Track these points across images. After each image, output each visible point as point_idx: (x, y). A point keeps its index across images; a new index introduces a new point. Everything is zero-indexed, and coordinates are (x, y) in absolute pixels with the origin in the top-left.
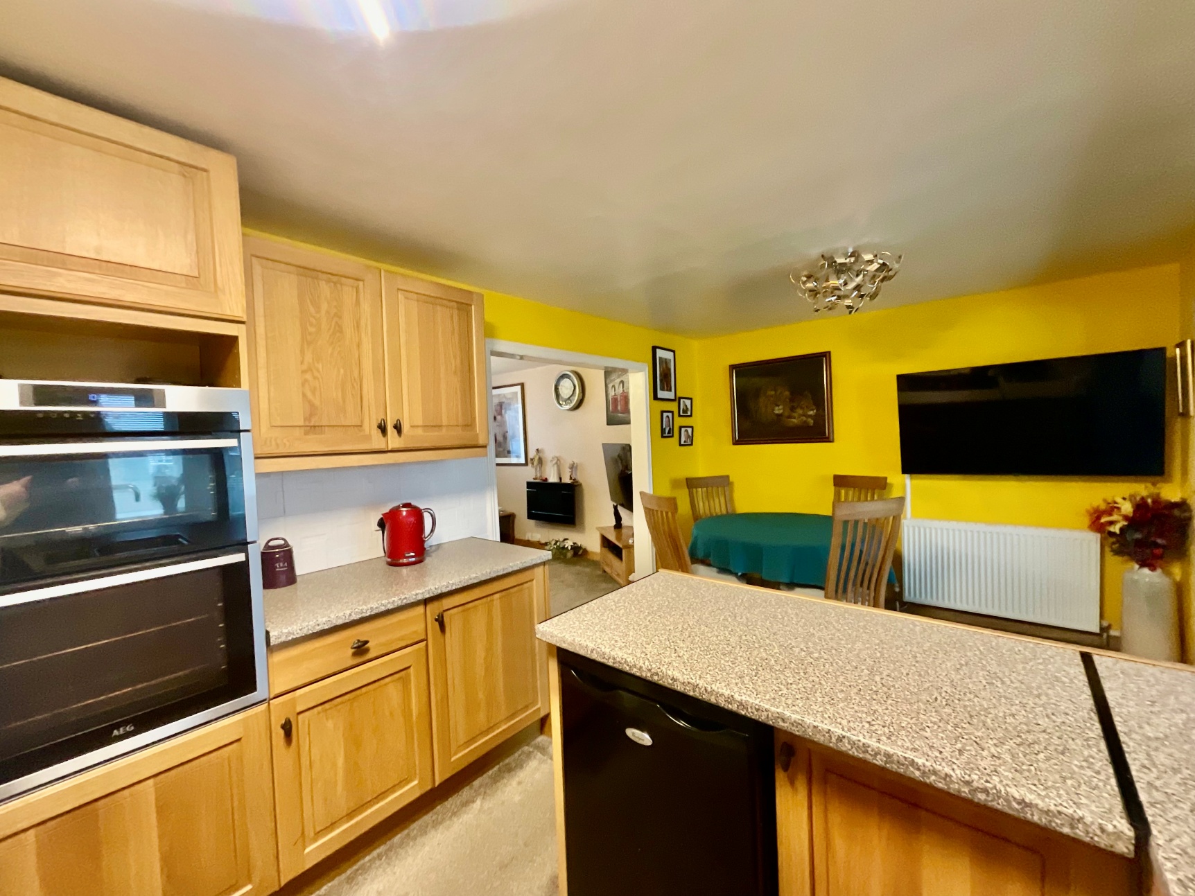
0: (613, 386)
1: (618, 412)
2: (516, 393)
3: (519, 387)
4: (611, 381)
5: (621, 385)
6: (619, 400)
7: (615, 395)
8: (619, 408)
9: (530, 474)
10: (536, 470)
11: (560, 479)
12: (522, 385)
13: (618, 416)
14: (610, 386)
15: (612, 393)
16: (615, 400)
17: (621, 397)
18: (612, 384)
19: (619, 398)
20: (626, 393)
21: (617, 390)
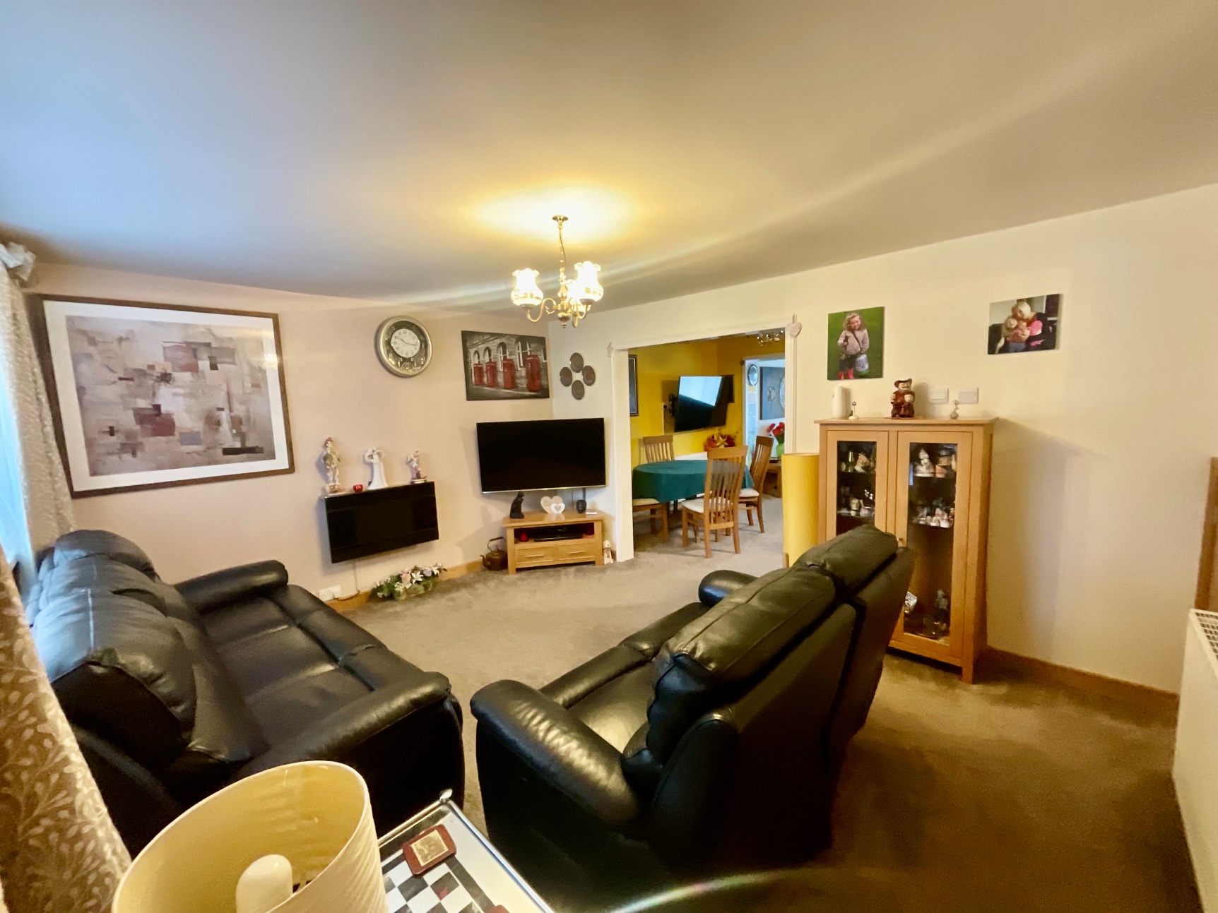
0: (477, 352)
1: (482, 384)
3: (269, 322)
4: (474, 346)
5: (487, 352)
6: (485, 370)
7: (479, 363)
8: (485, 380)
10: (335, 475)
11: (387, 481)
12: (275, 317)
13: (483, 390)
14: (472, 351)
15: (474, 360)
16: (479, 370)
17: (487, 366)
18: (475, 349)
19: (484, 367)
20: (493, 363)
21: (481, 358)
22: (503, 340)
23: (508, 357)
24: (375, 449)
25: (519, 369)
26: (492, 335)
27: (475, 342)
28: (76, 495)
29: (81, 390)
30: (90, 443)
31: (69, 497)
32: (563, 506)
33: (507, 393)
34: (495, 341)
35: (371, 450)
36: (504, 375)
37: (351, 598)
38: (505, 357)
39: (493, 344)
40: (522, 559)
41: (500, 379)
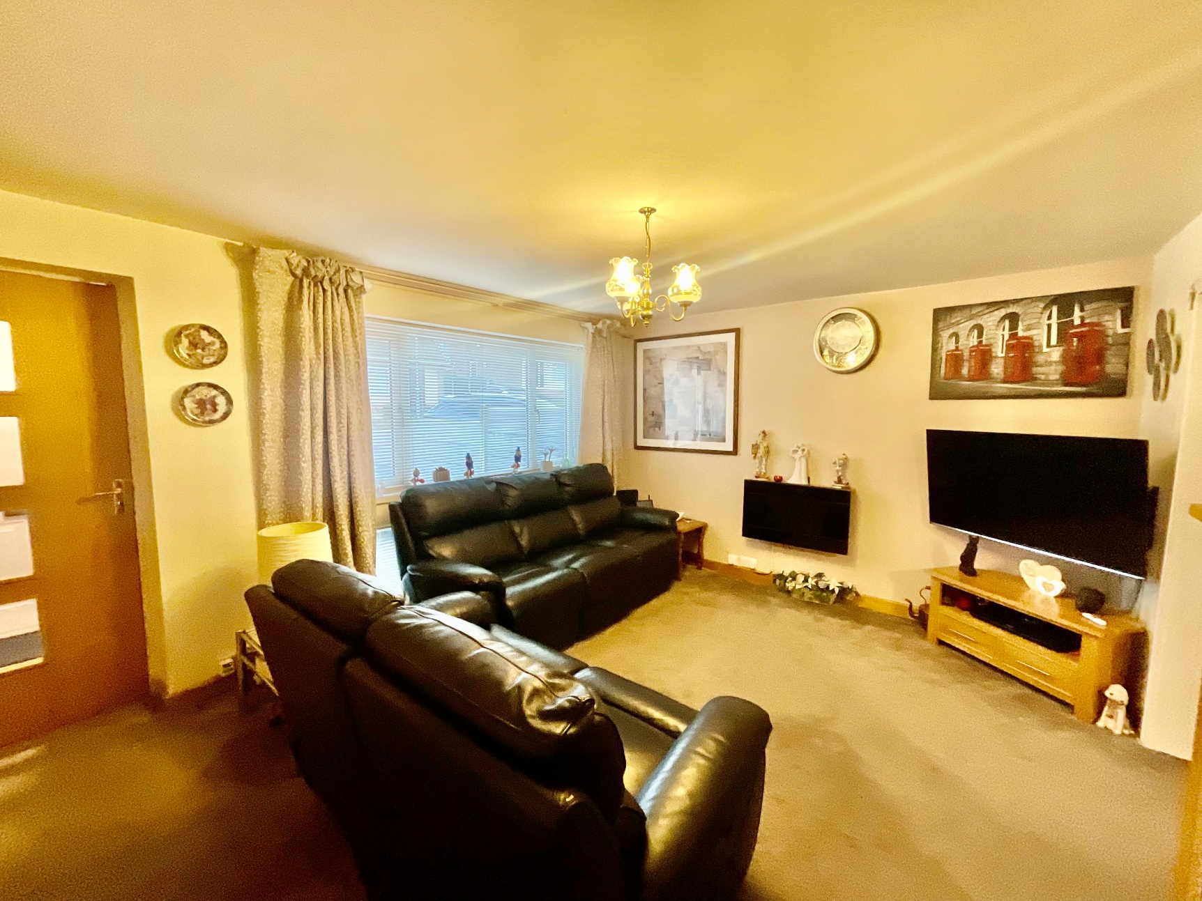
0: (956, 334)
1: (961, 378)
2: (725, 345)
3: (733, 335)
4: (952, 325)
5: (976, 332)
6: (967, 358)
7: (957, 349)
8: (965, 371)
9: (748, 468)
10: (760, 463)
11: (809, 479)
12: (737, 331)
13: (960, 386)
14: (945, 335)
15: (948, 345)
16: (956, 359)
17: (971, 351)
18: (951, 331)
19: (966, 354)
20: (986, 345)
21: (962, 341)
22: (1012, 309)
23: (1021, 334)
24: (800, 445)
25: (1045, 349)
26: (989, 305)
27: (953, 321)
28: (637, 448)
29: (645, 390)
30: (645, 419)
31: (633, 446)
32: (1060, 587)
33: (1010, 389)
34: (996, 313)
35: (795, 446)
36: (1005, 363)
37: (764, 574)
38: (1013, 336)
39: (990, 320)
40: (945, 629)
41: (997, 369)
